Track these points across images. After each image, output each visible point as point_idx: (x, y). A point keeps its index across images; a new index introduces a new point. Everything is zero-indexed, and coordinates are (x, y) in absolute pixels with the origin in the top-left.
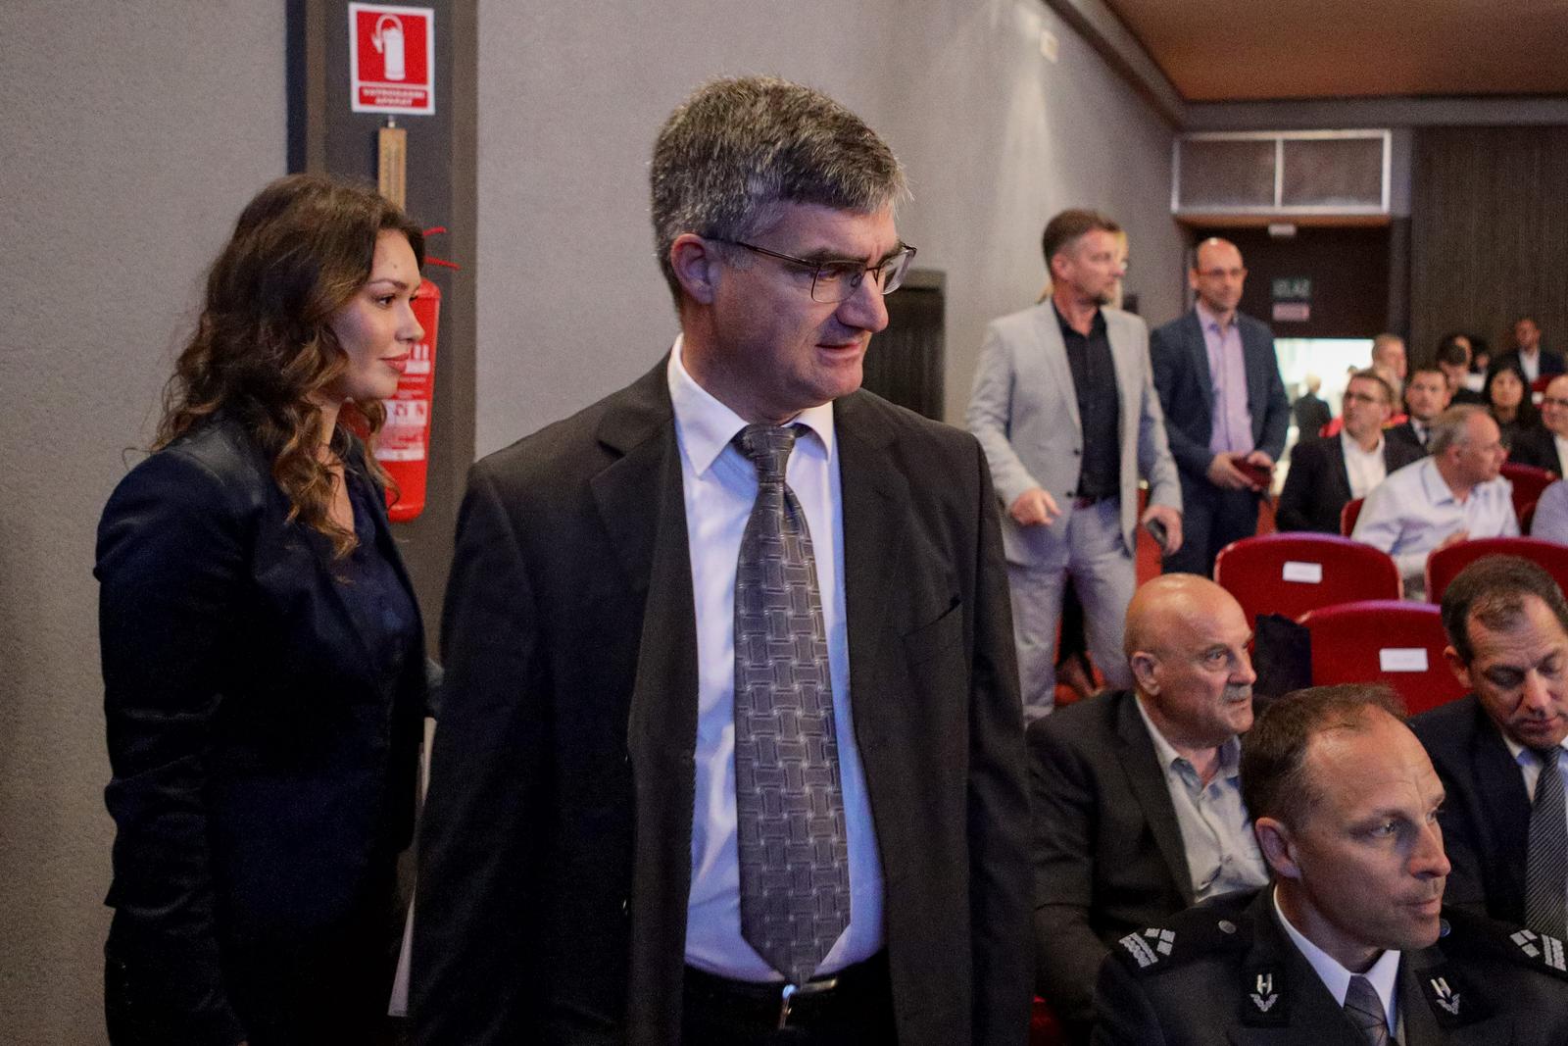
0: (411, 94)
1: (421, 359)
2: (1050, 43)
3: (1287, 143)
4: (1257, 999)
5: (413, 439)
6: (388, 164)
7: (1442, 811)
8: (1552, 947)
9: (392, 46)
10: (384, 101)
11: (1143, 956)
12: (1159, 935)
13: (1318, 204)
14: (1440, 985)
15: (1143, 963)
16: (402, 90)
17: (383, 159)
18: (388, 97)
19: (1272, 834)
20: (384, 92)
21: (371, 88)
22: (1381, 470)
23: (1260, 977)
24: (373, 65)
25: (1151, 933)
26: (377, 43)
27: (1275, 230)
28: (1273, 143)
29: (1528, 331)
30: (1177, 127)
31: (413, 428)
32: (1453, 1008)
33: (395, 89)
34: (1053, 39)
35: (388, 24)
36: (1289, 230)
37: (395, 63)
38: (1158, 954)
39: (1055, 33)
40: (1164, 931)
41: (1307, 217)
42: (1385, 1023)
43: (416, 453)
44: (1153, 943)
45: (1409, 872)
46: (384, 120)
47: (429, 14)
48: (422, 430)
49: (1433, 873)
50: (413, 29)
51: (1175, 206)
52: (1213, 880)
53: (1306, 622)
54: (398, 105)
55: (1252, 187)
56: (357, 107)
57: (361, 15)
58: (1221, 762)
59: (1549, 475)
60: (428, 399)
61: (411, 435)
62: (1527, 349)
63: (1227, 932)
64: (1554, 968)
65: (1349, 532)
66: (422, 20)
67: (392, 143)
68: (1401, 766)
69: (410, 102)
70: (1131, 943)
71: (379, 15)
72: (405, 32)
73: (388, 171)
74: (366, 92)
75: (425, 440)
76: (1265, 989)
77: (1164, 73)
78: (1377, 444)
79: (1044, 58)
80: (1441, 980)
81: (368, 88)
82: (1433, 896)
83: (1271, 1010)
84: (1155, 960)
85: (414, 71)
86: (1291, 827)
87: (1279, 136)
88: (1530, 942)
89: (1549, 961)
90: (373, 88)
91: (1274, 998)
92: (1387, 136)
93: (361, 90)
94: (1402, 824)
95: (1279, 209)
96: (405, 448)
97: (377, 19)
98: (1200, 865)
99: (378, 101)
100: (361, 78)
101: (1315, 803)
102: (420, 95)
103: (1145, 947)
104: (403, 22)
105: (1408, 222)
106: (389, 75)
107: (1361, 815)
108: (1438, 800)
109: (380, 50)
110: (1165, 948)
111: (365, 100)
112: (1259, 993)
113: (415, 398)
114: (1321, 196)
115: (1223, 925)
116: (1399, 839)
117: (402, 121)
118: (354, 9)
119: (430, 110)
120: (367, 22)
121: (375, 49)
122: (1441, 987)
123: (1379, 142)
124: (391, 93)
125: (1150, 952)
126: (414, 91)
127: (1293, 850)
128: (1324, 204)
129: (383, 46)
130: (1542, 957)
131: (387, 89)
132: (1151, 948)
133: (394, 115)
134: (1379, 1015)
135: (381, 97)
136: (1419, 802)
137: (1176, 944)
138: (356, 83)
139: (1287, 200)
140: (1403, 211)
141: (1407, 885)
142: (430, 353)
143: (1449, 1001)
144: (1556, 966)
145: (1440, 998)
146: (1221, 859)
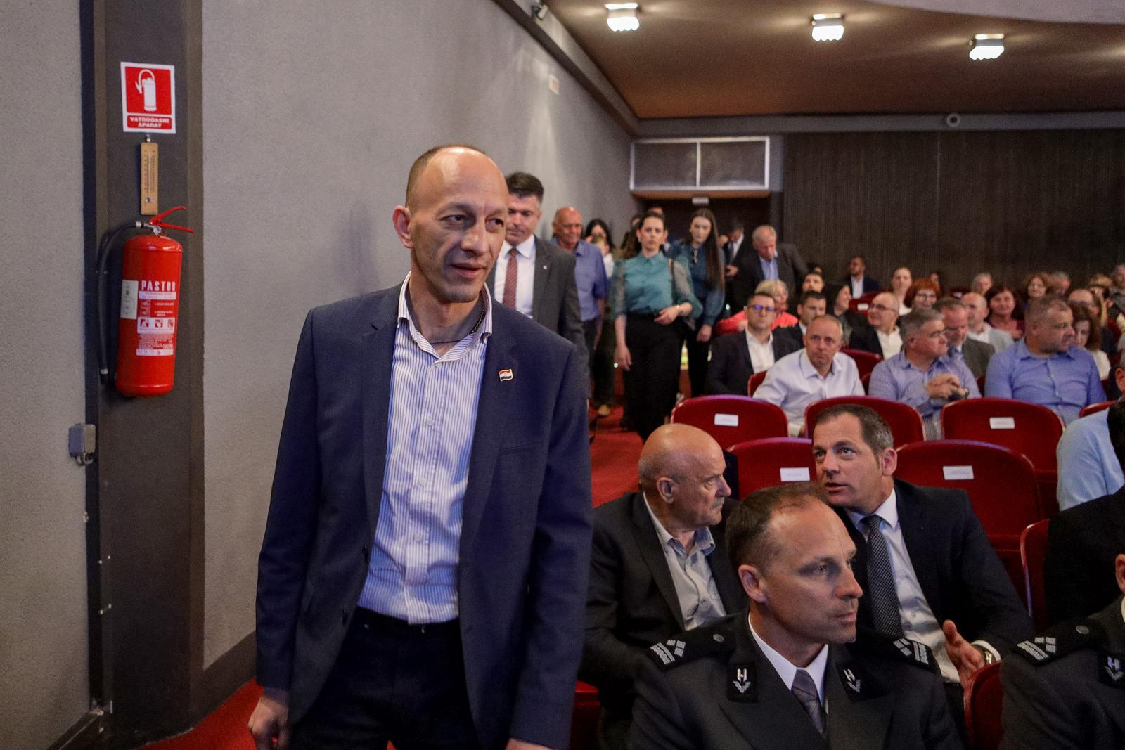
0: (161, 120)
1: (171, 291)
2: (554, 82)
3: (702, 144)
4: (737, 685)
5: (167, 342)
6: (147, 165)
7: (855, 560)
8: (919, 649)
9: (149, 89)
10: (144, 125)
11: (666, 657)
12: (676, 643)
13: (723, 185)
14: (848, 673)
15: (666, 661)
16: (155, 118)
17: (143, 163)
18: (146, 122)
19: (750, 576)
20: (144, 119)
21: (135, 117)
22: (772, 357)
23: (739, 671)
24: (136, 102)
25: (670, 643)
26: (139, 88)
27: (696, 201)
28: (696, 144)
29: (858, 265)
30: (633, 136)
31: (166, 335)
32: (857, 688)
33: (150, 117)
34: (557, 80)
35: (146, 76)
36: (705, 201)
37: (150, 102)
38: (675, 656)
39: (557, 76)
40: (678, 641)
41: (716, 192)
42: (818, 699)
43: (168, 351)
44: (672, 649)
45: (836, 595)
46: (143, 137)
47: (172, 68)
48: (172, 336)
49: (851, 596)
50: (161, 78)
51: (632, 186)
52: (694, 613)
53: (734, 451)
54: (152, 128)
55: (681, 172)
56: (126, 129)
57: (128, 69)
58: (697, 538)
59: (877, 356)
60: (175, 316)
61: (165, 340)
62: (856, 275)
63: (720, 641)
64: (920, 662)
65: (752, 395)
66: (168, 72)
67: (149, 152)
68: (830, 530)
69: (160, 125)
70: (658, 649)
71: (141, 69)
72: (156, 81)
73: (147, 170)
74: (132, 119)
75: (173, 342)
76: (742, 679)
77: (625, 100)
78: (769, 337)
79: (551, 92)
80: (849, 671)
81: (132, 116)
82: (852, 610)
83: (746, 692)
84: (673, 659)
85: (163, 106)
86: (762, 570)
87: (698, 141)
88: (905, 646)
89: (917, 658)
90: (136, 117)
91: (748, 684)
92: (767, 140)
93: (129, 117)
94: (830, 566)
95: (699, 188)
96: (162, 348)
97: (139, 73)
98: (687, 603)
99: (140, 125)
100: (128, 111)
101: (777, 553)
102: (167, 121)
103: (667, 651)
104: (154, 74)
105: (781, 195)
106: (146, 109)
107: (806, 560)
108: (853, 553)
109: (141, 92)
110: (679, 652)
111: (131, 124)
112: (738, 681)
113: (167, 316)
114: (725, 179)
115: (716, 637)
116: (829, 576)
117: (155, 137)
118: (124, 65)
119: (173, 131)
120: (132, 74)
121: (138, 91)
122: (850, 675)
123: (763, 143)
124: (148, 120)
125: (671, 656)
126: (163, 118)
127: (762, 584)
128: (728, 185)
129: (143, 89)
130: (913, 655)
131: (146, 117)
132: (670, 651)
133: (149, 133)
134: (813, 693)
135: (142, 122)
136: (841, 553)
137: (686, 650)
138: (125, 114)
139: (703, 182)
140: (777, 188)
141: (836, 604)
142: (176, 287)
143: (854, 683)
144: (922, 661)
145: (849, 681)
146: (699, 600)
